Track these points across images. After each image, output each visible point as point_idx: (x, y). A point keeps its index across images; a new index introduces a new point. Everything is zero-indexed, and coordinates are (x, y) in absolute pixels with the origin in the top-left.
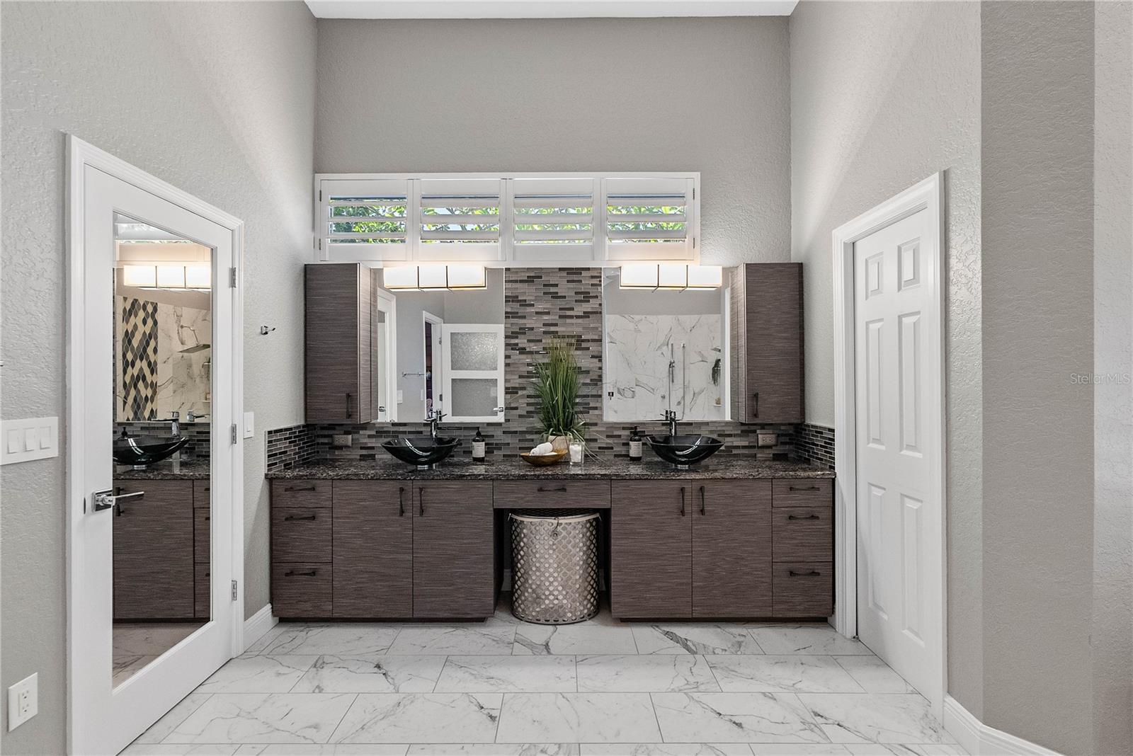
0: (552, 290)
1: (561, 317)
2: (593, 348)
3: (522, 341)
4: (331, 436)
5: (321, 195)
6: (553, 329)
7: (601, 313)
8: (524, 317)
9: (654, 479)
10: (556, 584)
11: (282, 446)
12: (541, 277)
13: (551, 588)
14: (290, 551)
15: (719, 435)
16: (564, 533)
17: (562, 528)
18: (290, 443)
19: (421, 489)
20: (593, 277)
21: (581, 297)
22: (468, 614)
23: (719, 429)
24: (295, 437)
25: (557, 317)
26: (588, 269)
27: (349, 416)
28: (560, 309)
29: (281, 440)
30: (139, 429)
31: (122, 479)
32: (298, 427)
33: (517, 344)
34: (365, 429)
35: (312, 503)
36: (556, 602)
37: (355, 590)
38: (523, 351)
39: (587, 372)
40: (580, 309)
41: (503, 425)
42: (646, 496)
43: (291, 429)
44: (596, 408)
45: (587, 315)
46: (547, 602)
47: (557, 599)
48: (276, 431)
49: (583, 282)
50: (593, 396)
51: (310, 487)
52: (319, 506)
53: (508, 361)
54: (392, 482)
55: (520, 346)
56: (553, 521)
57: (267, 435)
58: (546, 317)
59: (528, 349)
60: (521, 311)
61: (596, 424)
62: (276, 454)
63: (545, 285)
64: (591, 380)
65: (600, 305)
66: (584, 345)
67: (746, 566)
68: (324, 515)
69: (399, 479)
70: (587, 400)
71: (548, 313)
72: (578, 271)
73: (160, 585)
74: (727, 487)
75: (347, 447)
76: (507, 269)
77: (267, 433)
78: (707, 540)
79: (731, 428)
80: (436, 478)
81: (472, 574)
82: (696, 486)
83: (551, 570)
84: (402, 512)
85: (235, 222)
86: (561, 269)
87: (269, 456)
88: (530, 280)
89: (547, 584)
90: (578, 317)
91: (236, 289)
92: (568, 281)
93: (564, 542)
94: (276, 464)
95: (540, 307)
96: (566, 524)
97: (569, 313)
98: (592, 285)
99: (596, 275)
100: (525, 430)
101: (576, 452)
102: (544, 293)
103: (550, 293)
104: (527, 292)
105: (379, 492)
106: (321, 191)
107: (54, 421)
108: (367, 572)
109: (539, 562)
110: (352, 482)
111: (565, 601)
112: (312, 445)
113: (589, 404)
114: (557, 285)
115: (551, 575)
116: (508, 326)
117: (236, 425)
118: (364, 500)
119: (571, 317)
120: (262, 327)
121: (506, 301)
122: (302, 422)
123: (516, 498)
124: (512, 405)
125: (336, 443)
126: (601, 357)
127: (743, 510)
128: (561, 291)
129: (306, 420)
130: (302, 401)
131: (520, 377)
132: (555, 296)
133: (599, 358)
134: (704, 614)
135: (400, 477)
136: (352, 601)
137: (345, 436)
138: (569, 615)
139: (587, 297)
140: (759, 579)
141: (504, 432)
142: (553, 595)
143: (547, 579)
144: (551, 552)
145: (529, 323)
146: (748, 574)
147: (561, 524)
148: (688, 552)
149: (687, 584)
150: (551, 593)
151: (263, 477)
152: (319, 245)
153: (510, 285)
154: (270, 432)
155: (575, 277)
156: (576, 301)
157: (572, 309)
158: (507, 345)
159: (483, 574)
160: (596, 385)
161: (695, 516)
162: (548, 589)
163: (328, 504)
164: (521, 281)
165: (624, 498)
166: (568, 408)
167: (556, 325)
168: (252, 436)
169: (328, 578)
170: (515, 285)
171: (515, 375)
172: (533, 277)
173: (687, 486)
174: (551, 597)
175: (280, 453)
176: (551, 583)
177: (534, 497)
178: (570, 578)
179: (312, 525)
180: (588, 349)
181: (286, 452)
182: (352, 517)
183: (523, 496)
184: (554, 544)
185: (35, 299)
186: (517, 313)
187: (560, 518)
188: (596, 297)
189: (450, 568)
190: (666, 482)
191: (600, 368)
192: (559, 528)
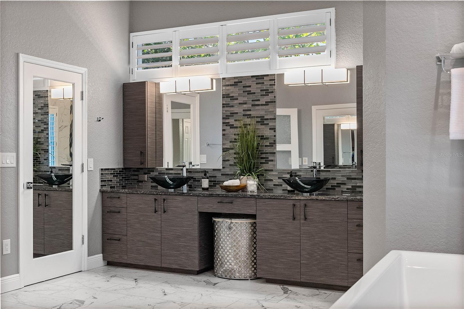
0: (248, 89)
1: (253, 105)
2: (271, 124)
3: (231, 121)
4: (137, 175)
5: (133, 44)
6: (248, 113)
7: (275, 102)
8: (233, 106)
9: (278, 199)
10: (230, 256)
11: (110, 177)
12: (241, 82)
13: (228, 258)
14: (109, 228)
15: (348, 179)
16: (234, 228)
17: (234, 225)
18: (114, 176)
19: (164, 200)
20: (270, 80)
21: (264, 93)
22: (187, 267)
23: (348, 174)
24: (117, 174)
25: (251, 106)
26: (268, 75)
27: (142, 163)
28: (252, 101)
29: (108, 174)
30: (58, 170)
31: (47, 190)
32: (119, 169)
33: (229, 123)
34: (153, 171)
35: (119, 205)
36: (230, 266)
37: (137, 250)
38: (232, 127)
39: (267, 138)
40: (263, 100)
41: (222, 171)
42: (275, 208)
43: (114, 169)
44: (272, 161)
45: (267, 103)
46: (226, 266)
47: (231, 265)
48: (106, 169)
49: (265, 84)
50: (270, 153)
51: (117, 196)
52: (121, 206)
53: (224, 132)
54: (151, 196)
55: (231, 123)
56: (228, 221)
57: (100, 171)
58: (245, 106)
59: (235, 126)
60: (232, 103)
61: (272, 170)
62: (105, 181)
63: (244, 87)
64: (270, 143)
65: (275, 97)
66: (266, 122)
67: (331, 253)
68: (123, 210)
69: (155, 194)
70: (267, 156)
71: (246, 103)
72: (262, 77)
73: (61, 241)
74: (320, 205)
75: (145, 181)
76: (224, 79)
77: (100, 169)
78: (309, 236)
79: (355, 174)
80: (171, 194)
81: (187, 246)
82: (302, 203)
83: (228, 248)
84: (156, 211)
85: (84, 70)
86: (252, 76)
87: (101, 181)
88: (236, 84)
89: (226, 256)
90: (262, 105)
91: (84, 101)
92: (257, 84)
93: (235, 233)
94: (105, 185)
95: (241, 100)
96: (236, 223)
97: (257, 103)
98: (270, 85)
99: (272, 78)
100: (233, 173)
101: (251, 185)
102: (244, 92)
103: (246, 91)
104: (235, 91)
105: (147, 200)
106: (133, 42)
107: (14, 154)
108: (141, 241)
109: (223, 244)
110: (134, 195)
111: (235, 267)
112: (128, 180)
113: (268, 158)
114: (250, 86)
115: (228, 251)
116: (225, 112)
117: (83, 164)
118: (140, 204)
119: (258, 105)
120: (98, 118)
121: (223, 97)
122: (122, 167)
123: (208, 206)
124: (227, 159)
125: (140, 179)
126: (275, 129)
127: (329, 219)
128: (252, 90)
129: (124, 166)
130: (122, 155)
131: (231, 142)
132: (249, 93)
133: (274, 129)
134: (307, 280)
135: (155, 193)
136: (135, 255)
137: (144, 175)
138: (238, 274)
139: (267, 92)
140: (340, 262)
141: (222, 175)
142: (229, 262)
143: (226, 253)
144: (228, 238)
145: (235, 110)
146: (333, 258)
147: (233, 223)
148: (298, 242)
149: (297, 261)
150: (228, 261)
151: (98, 191)
152: (131, 72)
153: (224, 88)
154: (102, 169)
155: (260, 81)
156: (261, 95)
157: (259, 100)
158: (223, 123)
159: (193, 247)
160: (272, 146)
161: (302, 221)
162: (226, 259)
163: (125, 205)
164: (231, 85)
165: (263, 209)
166: (251, 160)
167: (250, 110)
168: (93, 170)
169: (125, 243)
170: (228, 88)
171: (227, 140)
172: (237, 82)
173: (298, 204)
174: (228, 263)
175: (108, 181)
176: (228, 255)
177: (217, 206)
178: (237, 254)
179: (118, 216)
180: (268, 124)
181: (111, 181)
182: (135, 213)
183: (212, 205)
184: (229, 234)
185: (9, 112)
186: (229, 104)
187: (232, 219)
188: (272, 92)
189: (178, 242)
190: (284, 201)
191: (275, 136)
192: (232, 225)
